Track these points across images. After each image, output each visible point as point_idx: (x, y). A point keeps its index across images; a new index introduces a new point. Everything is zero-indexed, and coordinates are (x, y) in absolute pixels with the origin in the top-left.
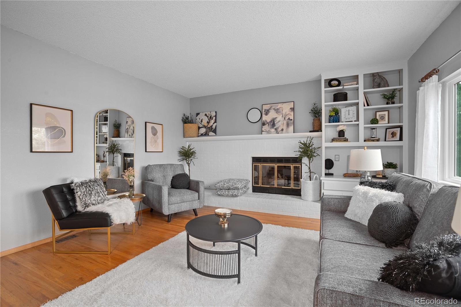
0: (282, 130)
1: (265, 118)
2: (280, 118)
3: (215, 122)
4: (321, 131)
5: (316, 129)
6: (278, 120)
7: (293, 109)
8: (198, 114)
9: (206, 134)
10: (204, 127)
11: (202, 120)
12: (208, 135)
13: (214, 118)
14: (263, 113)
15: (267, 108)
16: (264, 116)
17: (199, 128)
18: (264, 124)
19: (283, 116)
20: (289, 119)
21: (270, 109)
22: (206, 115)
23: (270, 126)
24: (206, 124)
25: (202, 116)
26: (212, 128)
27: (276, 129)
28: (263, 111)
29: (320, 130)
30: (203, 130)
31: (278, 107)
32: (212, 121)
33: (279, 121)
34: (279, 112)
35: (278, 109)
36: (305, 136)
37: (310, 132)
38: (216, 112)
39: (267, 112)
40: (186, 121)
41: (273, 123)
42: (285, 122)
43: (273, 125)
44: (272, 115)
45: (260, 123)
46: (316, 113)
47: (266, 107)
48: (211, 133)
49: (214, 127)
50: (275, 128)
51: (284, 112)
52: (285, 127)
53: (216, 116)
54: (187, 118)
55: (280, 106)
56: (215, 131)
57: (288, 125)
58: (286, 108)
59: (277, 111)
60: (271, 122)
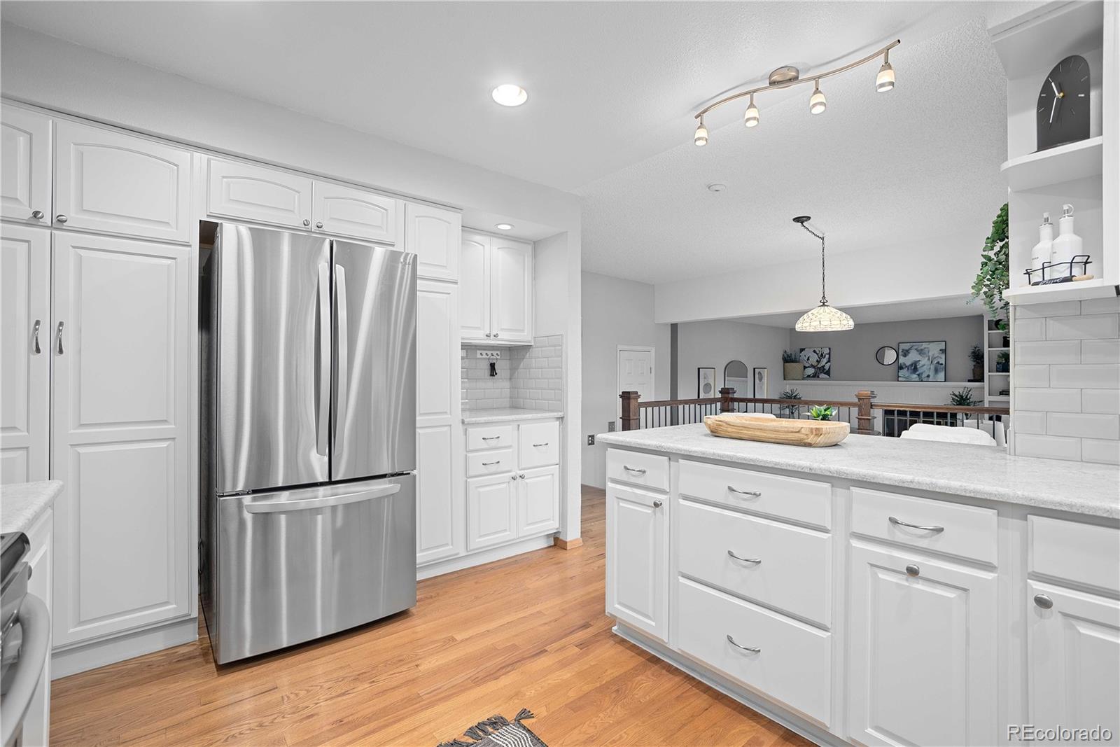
0: (928, 376)
1: (902, 360)
2: (924, 361)
3: (829, 361)
4: (983, 382)
5: (977, 377)
6: (922, 363)
7: (944, 351)
8: (802, 350)
9: (815, 376)
10: (812, 366)
11: (808, 358)
12: (818, 377)
13: (827, 356)
14: (900, 353)
15: (907, 348)
16: (901, 357)
17: (805, 368)
18: (901, 368)
19: (929, 359)
20: (938, 363)
21: (910, 349)
22: (814, 351)
23: (910, 370)
24: (815, 364)
25: (808, 352)
26: (824, 369)
27: (918, 375)
28: (900, 351)
29: (981, 380)
30: (811, 371)
31: (922, 347)
32: (825, 360)
33: (924, 365)
34: (924, 354)
35: (922, 350)
36: (960, 387)
37: (969, 381)
38: (830, 349)
39: (906, 353)
40: (788, 359)
41: (914, 368)
42: (932, 367)
43: (915, 370)
44: (913, 357)
45: (895, 366)
46: (978, 357)
47: (903, 346)
48: (823, 376)
49: (827, 367)
50: (918, 373)
51: (930, 354)
52: (932, 373)
53: (829, 354)
54: (789, 356)
55: (925, 345)
56: (828, 373)
57: (936, 371)
58: (934, 350)
59: (921, 352)
60: (911, 365)
